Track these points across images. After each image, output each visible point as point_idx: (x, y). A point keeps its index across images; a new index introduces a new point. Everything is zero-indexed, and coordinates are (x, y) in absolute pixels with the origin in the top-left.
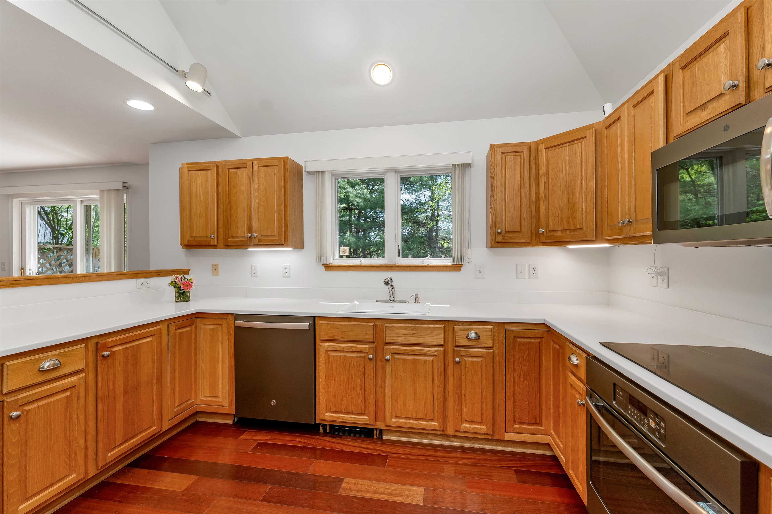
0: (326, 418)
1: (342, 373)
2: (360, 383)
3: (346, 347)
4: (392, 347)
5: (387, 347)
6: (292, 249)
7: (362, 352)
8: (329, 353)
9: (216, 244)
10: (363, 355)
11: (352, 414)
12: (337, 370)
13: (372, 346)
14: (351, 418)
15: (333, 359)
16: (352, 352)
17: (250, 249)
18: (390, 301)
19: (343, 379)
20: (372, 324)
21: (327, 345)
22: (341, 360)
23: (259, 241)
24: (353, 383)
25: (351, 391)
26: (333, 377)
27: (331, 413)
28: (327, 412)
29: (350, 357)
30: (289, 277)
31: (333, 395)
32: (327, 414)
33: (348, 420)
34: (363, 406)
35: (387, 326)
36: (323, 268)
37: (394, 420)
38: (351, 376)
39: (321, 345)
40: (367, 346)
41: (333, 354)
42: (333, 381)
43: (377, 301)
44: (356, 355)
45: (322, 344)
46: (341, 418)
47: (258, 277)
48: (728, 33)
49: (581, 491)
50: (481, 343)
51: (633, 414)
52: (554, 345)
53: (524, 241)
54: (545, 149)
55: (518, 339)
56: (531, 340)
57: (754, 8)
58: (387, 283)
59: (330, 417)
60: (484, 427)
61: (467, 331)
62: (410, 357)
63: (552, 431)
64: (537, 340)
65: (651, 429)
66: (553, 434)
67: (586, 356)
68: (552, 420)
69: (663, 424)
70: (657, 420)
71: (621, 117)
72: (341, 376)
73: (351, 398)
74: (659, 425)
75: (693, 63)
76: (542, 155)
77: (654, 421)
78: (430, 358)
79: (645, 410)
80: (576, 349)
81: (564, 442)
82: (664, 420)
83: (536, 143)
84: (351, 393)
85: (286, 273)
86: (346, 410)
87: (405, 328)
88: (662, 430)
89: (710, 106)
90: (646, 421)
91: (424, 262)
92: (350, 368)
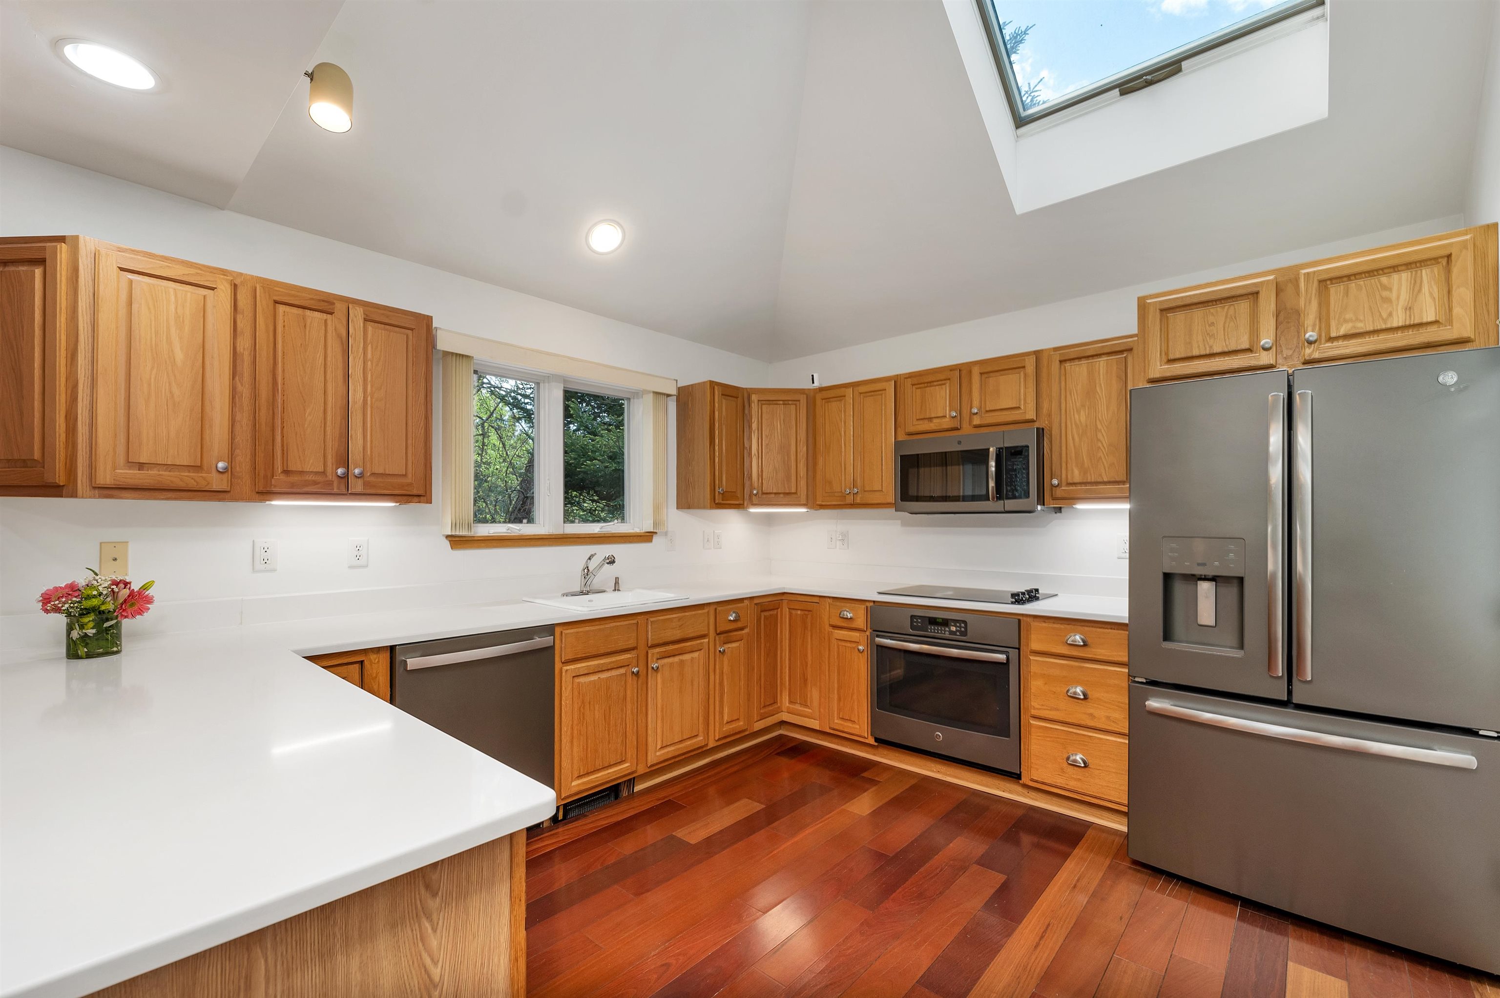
0: (575, 788)
1: (597, 707)
2: (620, 715)
3: (602, 664)
4: (658, 650)
5: (651, 652)
8: (578, 680)
9: (228, 489)
10: (622, 671)
11: (610, 766)
12: (589, 704)
13: (634, 654)
14: (609, 773)
15: (585, 687)
16: (608, 670)
19: (598, 716)
20: (635, 622)
21: (575, 668)
22: (595, 686)
23: (366, 484)
24: (611, 717)
25: (609, 731)
26: (584, 718)
27: (579, 778)
28: (574, 780)
29: (607, 679)
31: (584, 748)
32: (574, 784)
33: (606, 779)
34: (624, 748)
35: (653, 621)
36: (448, 543)
37: (658, 754)
38: (609, 707)
39: (567, 670)
40: (629, 655)
41: (582, 680)
42: (585, 723)
43: (563, 595)
44: (614, 672)
45: (564, 668)
46: (597, 779)
48: (949, 379)
49: (856, 728)
50: (739, 625)
51: (933, 630)
52: (793, 612)
53: (737, 502)
54: (758, 401)
55: (763, 614)
56: (771, 613)
57: (964, 372)
58: (612, 562)
59: (579, 785)
60: (741, 723)
61: (728, 613)
62: (676, 659)
63: (787, 705)
64: (775, 612)
65: (951, 633)
66: (791, 706)
67: (869, 604)
68: (787, 693)
69: (963, 625)
70: (958, 625)
71: (845, 396)
72: (596, 712)
73: (609, 742)
74: (960, 627)
75: (923, 385)
76: (754, 406)
77: (956, 626)
78: (696, 655)
79: (945, 623)
80: (848, 605)
81: (816, 703)
82: (965, 622)
83: (747, 391)
84: (609, 735)
85: (358, 557)
86: (601, 764)
87: (670, 620)
88: (963, 629)
89: (935, 421)
90: (947, 629)
91: (602, 530)
92: (607, 695)
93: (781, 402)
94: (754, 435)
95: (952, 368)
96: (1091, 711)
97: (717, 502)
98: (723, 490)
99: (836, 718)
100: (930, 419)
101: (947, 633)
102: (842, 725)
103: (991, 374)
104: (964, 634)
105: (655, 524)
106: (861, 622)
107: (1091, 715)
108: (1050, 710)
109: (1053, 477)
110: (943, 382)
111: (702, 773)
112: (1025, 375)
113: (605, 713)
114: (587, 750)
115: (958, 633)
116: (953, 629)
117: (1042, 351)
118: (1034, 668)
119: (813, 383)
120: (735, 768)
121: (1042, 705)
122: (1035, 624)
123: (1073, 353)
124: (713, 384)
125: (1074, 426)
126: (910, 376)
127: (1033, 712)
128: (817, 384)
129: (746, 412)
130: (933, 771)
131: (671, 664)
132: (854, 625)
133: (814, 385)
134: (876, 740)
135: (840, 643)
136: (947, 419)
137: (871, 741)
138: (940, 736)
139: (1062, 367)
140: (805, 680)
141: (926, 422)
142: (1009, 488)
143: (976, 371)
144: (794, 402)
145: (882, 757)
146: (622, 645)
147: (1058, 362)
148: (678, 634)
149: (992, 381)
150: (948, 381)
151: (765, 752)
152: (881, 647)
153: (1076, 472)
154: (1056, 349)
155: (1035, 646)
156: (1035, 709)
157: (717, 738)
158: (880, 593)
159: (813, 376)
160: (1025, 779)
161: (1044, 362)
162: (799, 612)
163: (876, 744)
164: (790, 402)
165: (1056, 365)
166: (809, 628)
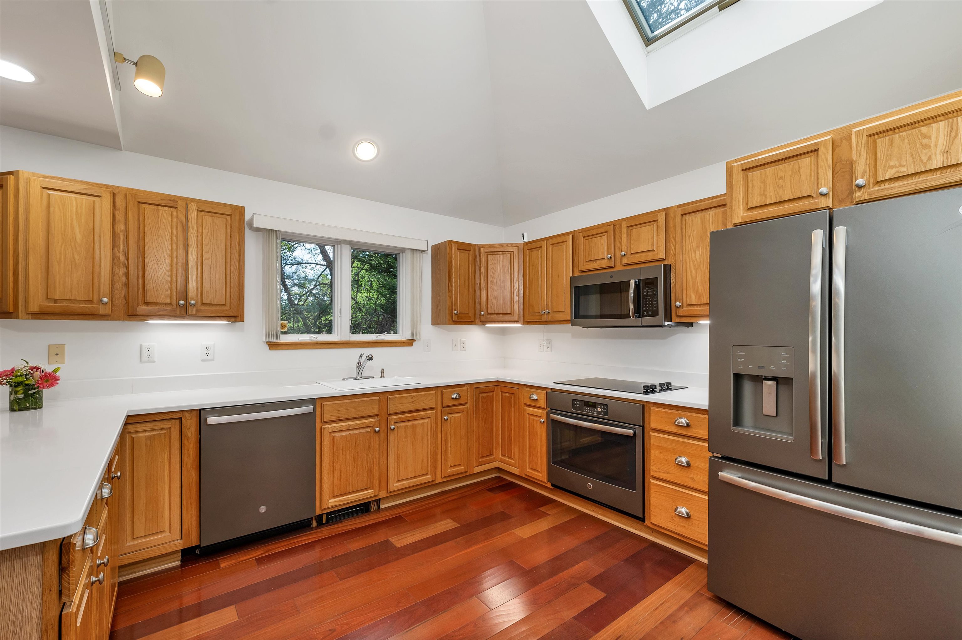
0: (330, 505)
1: (348, 452)
2: (366, 459)
3: (352, 425)
4: (395, 417)
5: (390, 417)
6: (227, 322)
7: (367, 427)
8: (333, 435)
9: (110, 313)
10: (368, 430)
11: (358, 491)
12: (342, 450)
13: (377, 419)
14: (357, 495)
16: (357, 429)
18: (357, 378)
19: (348, 459)
20: (378, 398)
21: (332, 427)
22: (347, 439)
23: (197, 310)
24: (359, 459)
25: (357, 468)
26: (338, 459)
27: (335, 498)
28: (330, 499)
29: (355, 434)
31: (338, 479)
32: (330, 501)
33: (354, 499)
34: (369, 480)
35: (391, 398)
36: (267, 347)
37: (396, 485)
38: (357, 453)
39: (325, 428)
40: (372, 420)
41: (337, 435)
42: (339, 463)
43: (343, 379)
44: (362, 431)
45: (326, 426)
46: (347, 499)
47: (156, 362)
48: (607, 232)
49: (540, 476)
50: (461, 402)
51: (587, 410)
52: (504, 394)
53: (470, 320)
54: (485, 252)
55: (481, 395)
56: (488, 394)
57: (617, 227)
58: (371, 359)
59: (334, 502)
60: (462, 467)
61: (452, 393)
62: (410, 423)
63: (500, 457)
64: (491, 394)
65: (598, 413)
66: (503, 458)
67: (549, 391)
68: (500, 449)
69: (605, 407)
70: (602, 407)
71: (541, 247)
72: (347, 455)
73: (357, 475)
74: (604, 409)
75: (590, 237)
76: (483, 256)
77: (600, 408)
78: (426, 421)
79: (594, 405)
80: (535, 390)
81: (517, 457)
82: (607, 405)
83: (478, 246)
84: (357, 470)
85: (207, 354)
86: (351, 490)
87: (406, 398)
88: (605, 410)
89: (598, 262)
90: (596, 410)
91: (377, 338)
92: (356, 445)
93: (501, 253)
94: (482, 275)
95: (608, 224)
96: (693, 476)
97: (453, 320)
98: (457, 312)
99: (528, 468)
100: (595, 261)
101: (595, 412)
102: (531, 473)
103: (635, 227)
104: (606, 414)
105: (412, 335)
106: (542, 403)
107: (692, 479)
108: (664, 473)
109: (677, 301)
110: (603, 234)
111: (429, 499)
112: (658, 226)
113: (354, 457)
114: (340, 479)
115: (602, 413)
116: (599, 410)
117: (670, 207)
118: (653, 442)
119: (523, 239)
120: (454, 498)
121: (658, 469)
122: (653, 409)
123: (690, 209)
124: (450, 242)
125: (691, 262)
126: (583, 230)
127: (652, 473)
128: (526, 240)
129: (478, 259)
130: (590, 510)
131: (406, 427)
132: (538, 405)
133: (524, 240)
134: (553, 485)
135: (532, 417)
136: (606, 261)
137: (549, 485)
138: (591, 486)
139: (684, 219)
140: (511, 440)
141: (592, 262)
142: (644, 309)
143: (624, 225)
144: (510, 253)
145: (558, 497)
146: (367, 413)
147: (680, 215)
148: (411, 407)
149: (635, 231)
150: (606, 233)
151: (481, 487)
152: (554, 421)
153: (693, 296)
154: (679, 206)
155: (654, 425)
156: (653, 471)
157: (443, 477)
158: (556, 383)
159: (523, 234)
160: (647, 523)
161: (671, 215)
162: (507, 395)
163: (552, 488)
164: (507, 253)
165: (679, 217)
166: (513, 405)
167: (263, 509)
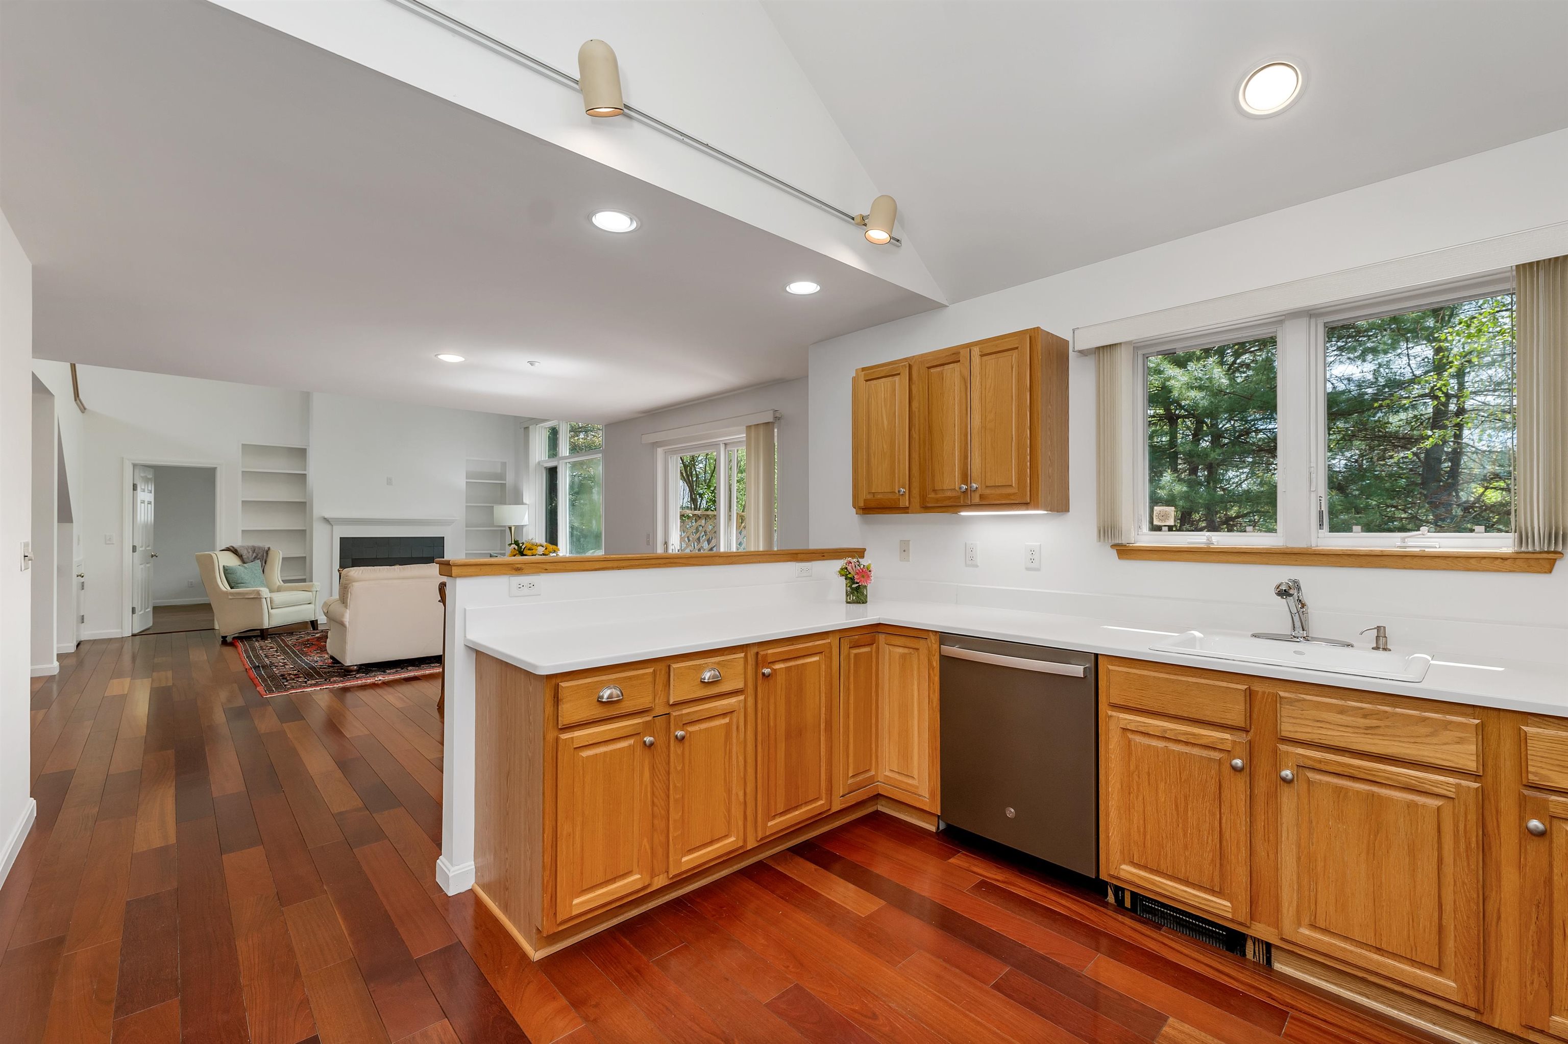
0: (1123, 875)
1: (1162, 786)
2: (1207, 819)
3: (1171, 730)
4: (1301, 751)
5: (1283, 747)
6: (1046, 512)
7: (1214, 749)
8: (1131, 736)
9: (907, 505)
10: (1216, 755)
11: (1189, 884)
12: (1149, 776)
13: (1242, 738)
14: (1185, 892)
15: (1139, 750)
16: (1186, 744)
17: (963, 514)
18: (1292, 639)
19: (1163, 800)
20: (1242, 687)
21: (1126, 719)
22: (1158, 756)
23: (981, 497)
24: (1190, 813)
25: (1185, 831)
26: (1138, 790)
27: (1135, 867)
28: (1126, 862)
29: (1180, 754)
30: (1038, 570)
31: (1139, 831)
32: (1124, 867)
33: (1177, 895)
34: (1217, 873)
35: (1286, 698)
36: (1114, 553)
37: (1305, 931)
38: (1185, 797)
39: (1111, 716)
40: (1227, 736)
41: (1138, 739)
42: (1141, 798)
43: (1254, 636)
44: (1196, 751)
45: (1114, 714)
46: (1161, 885)
47: (977, 566)
72: (1160, 792)
73: (1186, 847)
84: (1185, 835)
86: (1175, 871)
91: (1406, 545)
92: (1181, 779)
113: (1176, 802)
131: (1338, 790)
167: (1011, 812)
